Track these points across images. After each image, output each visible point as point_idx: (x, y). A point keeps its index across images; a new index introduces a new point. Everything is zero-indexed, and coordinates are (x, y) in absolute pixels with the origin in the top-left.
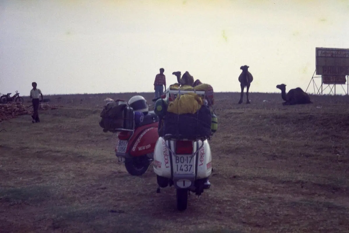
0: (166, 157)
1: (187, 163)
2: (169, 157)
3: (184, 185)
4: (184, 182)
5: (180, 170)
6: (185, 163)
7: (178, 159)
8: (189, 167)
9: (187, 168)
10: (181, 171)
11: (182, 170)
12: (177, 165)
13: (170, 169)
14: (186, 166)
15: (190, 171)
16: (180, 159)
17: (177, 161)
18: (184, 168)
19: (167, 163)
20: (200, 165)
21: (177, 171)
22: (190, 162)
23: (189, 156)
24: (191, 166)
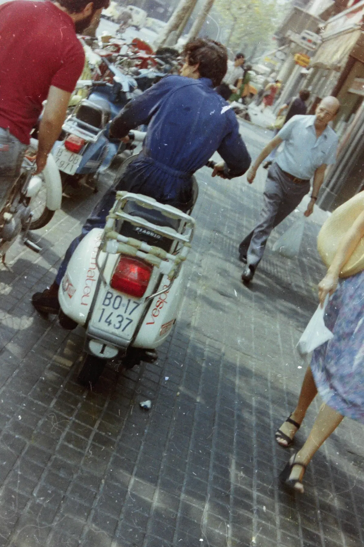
0: (89, 283)
1: (125, 312)
2: (95, 284)
3: (102, 352)
4: (105, 346)
5: (106, 321)
6: (121, 311)
7: (110, 299)
8: (125, 322)
9: (120, 322)
10: (107, 324)
11: (110, 323)
12: (104, 310)
13: (87, 308)
14: (120, 319)
15: (123, 330)
16: (112, 300)
17: (107, 302)
18: (115, 320)
19: (87, 295)
20: (148, 324)
21: (100, 321)
22: (130, 314)
23: (133, 299)
24: (131, 321)
